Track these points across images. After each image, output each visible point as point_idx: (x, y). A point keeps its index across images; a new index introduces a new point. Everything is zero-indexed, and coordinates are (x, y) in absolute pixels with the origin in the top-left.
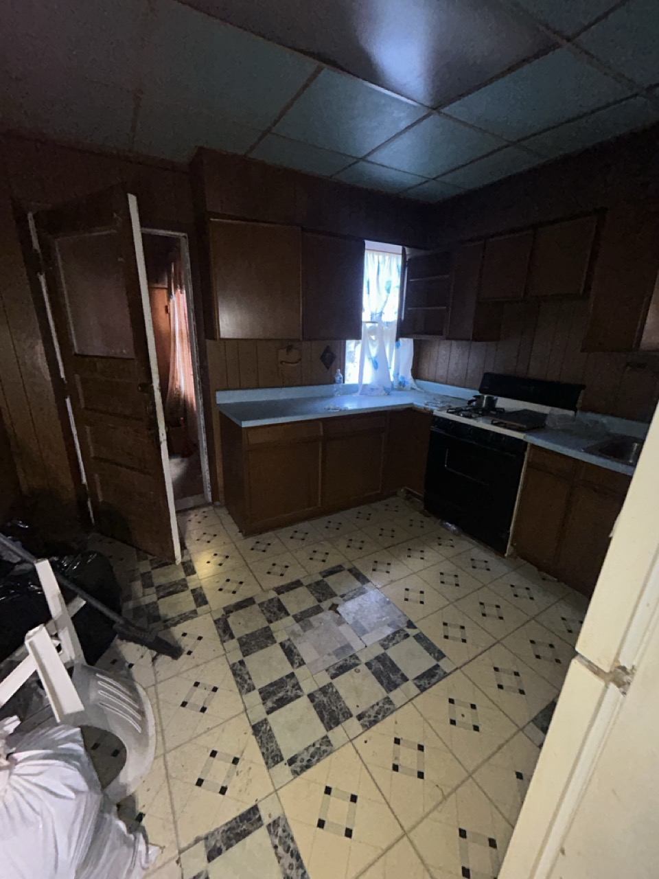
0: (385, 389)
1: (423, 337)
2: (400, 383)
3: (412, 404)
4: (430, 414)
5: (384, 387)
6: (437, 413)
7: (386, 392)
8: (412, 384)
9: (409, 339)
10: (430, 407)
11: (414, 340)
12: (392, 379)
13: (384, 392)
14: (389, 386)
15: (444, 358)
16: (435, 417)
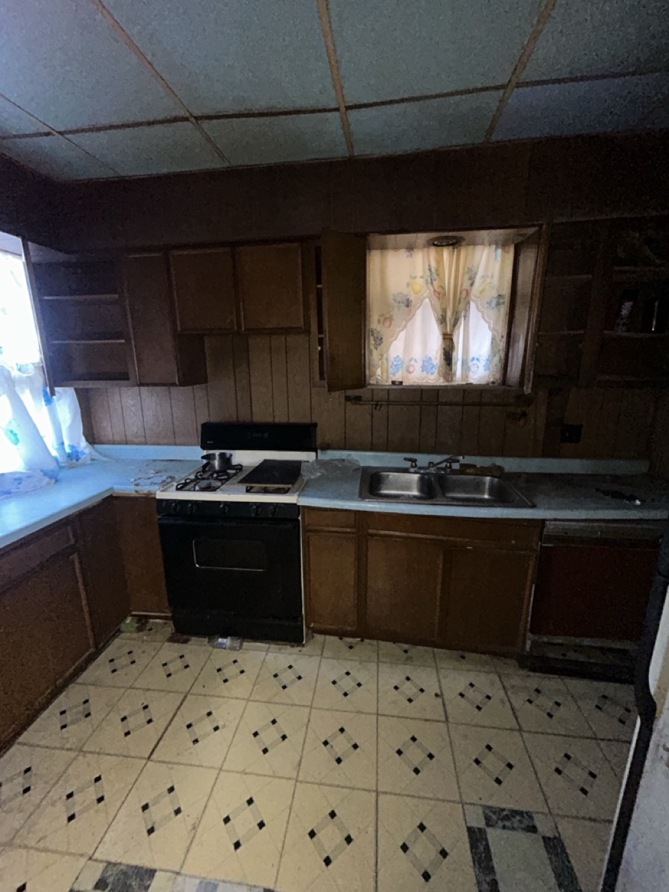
0: (45, 474)
1: (90, 385)
2: (69, 456)
3: (112, 489)
4: (149, 499)
5: (42, 471)
6: (160, 495)
7: (51, 478)
8: (90, 454)
9: (67, 389)
10: (145, 489)
11: (76, 390)
12: (54, 453)
13: (47, 479)
14: (52, 466)
15: (133, 409)
16: (161, 501)
